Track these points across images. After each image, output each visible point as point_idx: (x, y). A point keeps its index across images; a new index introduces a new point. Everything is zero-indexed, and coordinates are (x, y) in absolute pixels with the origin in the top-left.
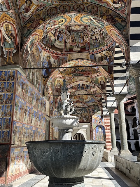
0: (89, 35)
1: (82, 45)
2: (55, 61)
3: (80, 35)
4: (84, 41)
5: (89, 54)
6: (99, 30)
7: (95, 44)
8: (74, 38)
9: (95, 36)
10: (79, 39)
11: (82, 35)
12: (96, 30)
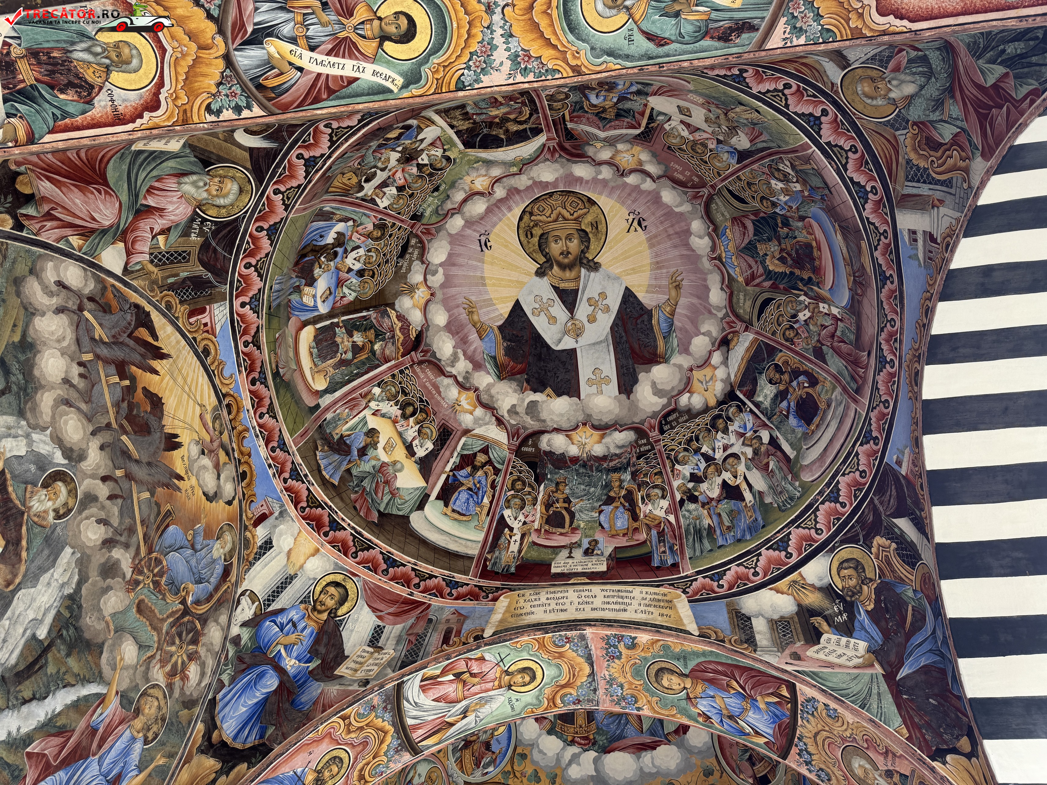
0: (676, 484)
1: (623, 542)
2: (378, 632)
3: (608, 486)
4: (635, 517)
5: (684, 592)
6: (745, 429)
7: (727, 523)
8: (564, 502)
9: (719, 480)
10: (600, 512)
11: (621, 487)
12: (726, 442)
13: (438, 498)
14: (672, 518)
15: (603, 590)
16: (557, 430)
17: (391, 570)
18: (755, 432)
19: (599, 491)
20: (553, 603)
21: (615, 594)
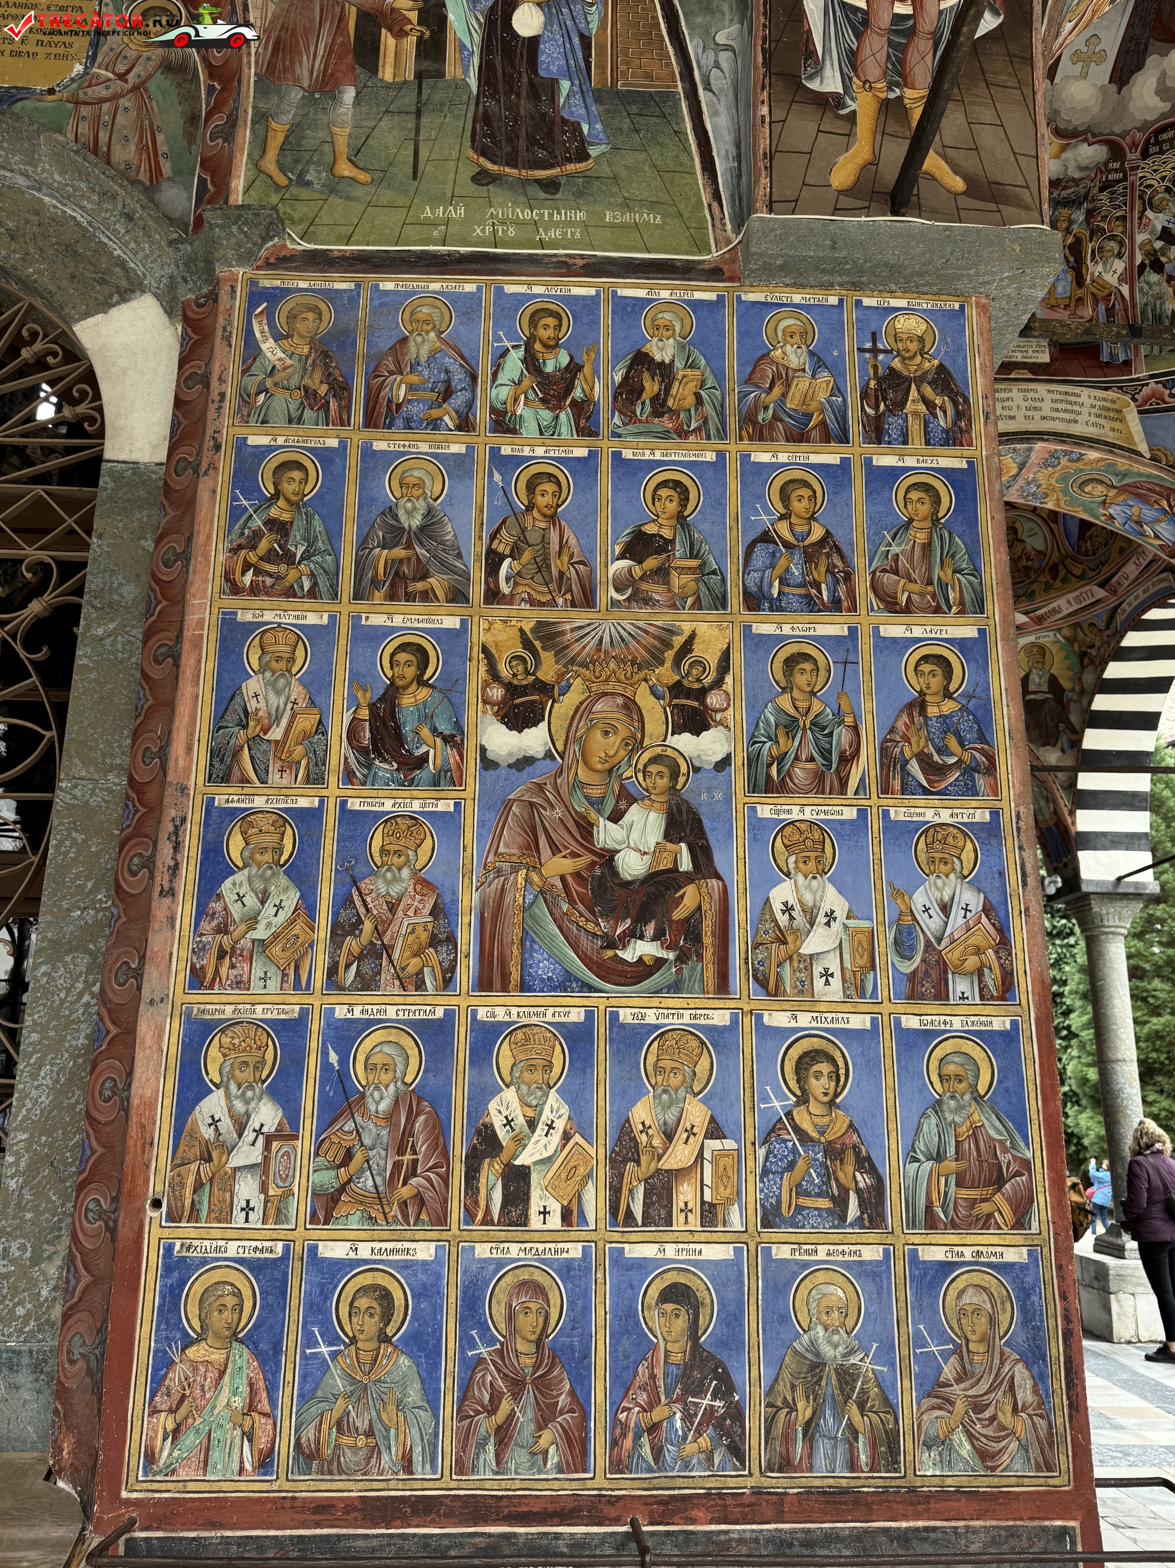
0: (1140, 238)
5: (1134, 399)
11: (1069, 231)
14: (1125, 290)
15: (1049, 391)
21: (1063, 397)
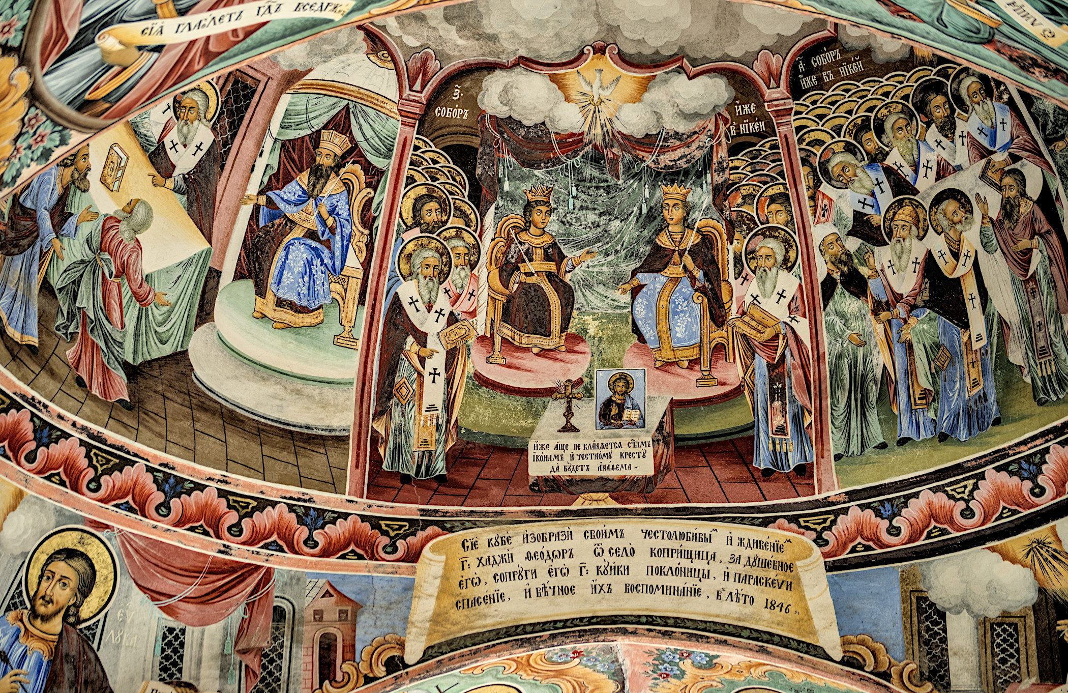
1: (688, 386)
3: (654, 220)
4: (717, 312)
5: (820, 541)
6: (993, 142)
7: (924, 382)
8: (547, 258)
9: (918, 250)
10: (636, 291)
11: (687, 224)
12: (945, 155)
13: (239, 276)
14: (803, 328)
15: (647, 533)
16: (527, 63)
17: (175, 503)
18: (1015, 158)
19: (631, 231)
20: (541, 566)
21: (674, 544)
